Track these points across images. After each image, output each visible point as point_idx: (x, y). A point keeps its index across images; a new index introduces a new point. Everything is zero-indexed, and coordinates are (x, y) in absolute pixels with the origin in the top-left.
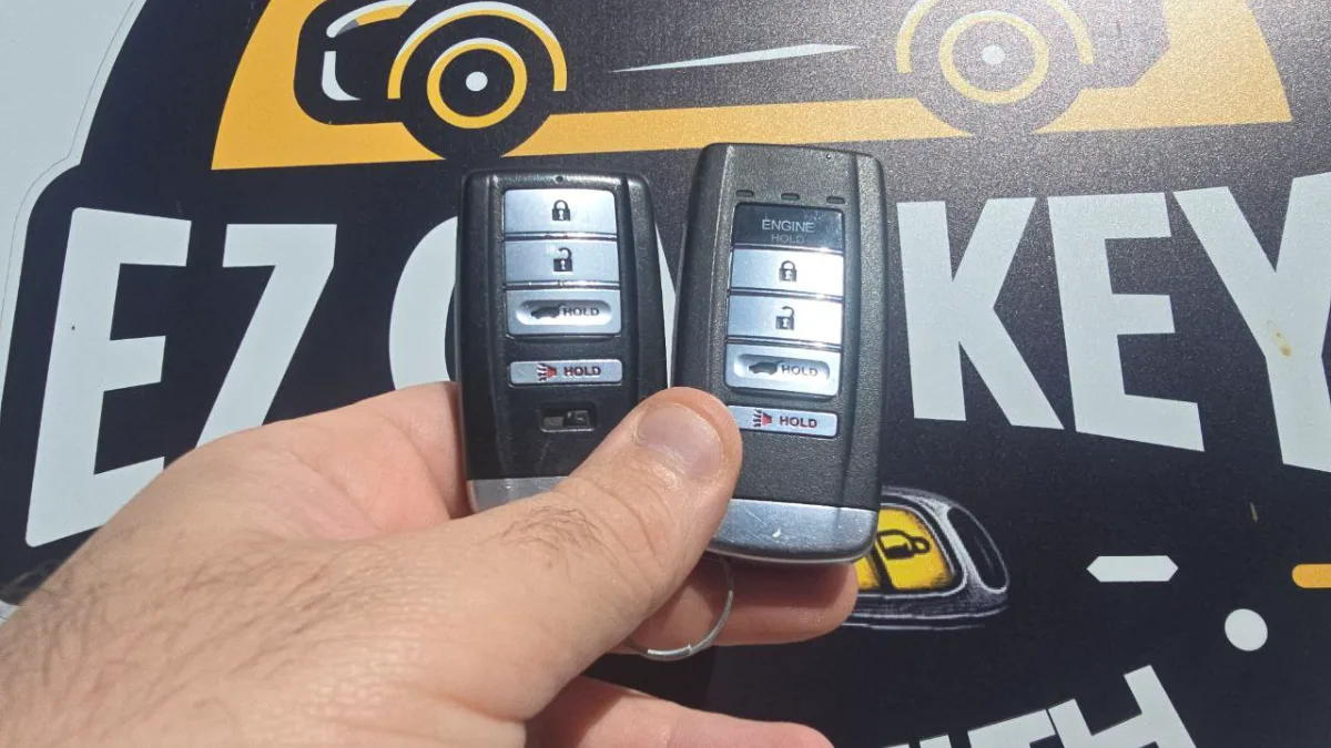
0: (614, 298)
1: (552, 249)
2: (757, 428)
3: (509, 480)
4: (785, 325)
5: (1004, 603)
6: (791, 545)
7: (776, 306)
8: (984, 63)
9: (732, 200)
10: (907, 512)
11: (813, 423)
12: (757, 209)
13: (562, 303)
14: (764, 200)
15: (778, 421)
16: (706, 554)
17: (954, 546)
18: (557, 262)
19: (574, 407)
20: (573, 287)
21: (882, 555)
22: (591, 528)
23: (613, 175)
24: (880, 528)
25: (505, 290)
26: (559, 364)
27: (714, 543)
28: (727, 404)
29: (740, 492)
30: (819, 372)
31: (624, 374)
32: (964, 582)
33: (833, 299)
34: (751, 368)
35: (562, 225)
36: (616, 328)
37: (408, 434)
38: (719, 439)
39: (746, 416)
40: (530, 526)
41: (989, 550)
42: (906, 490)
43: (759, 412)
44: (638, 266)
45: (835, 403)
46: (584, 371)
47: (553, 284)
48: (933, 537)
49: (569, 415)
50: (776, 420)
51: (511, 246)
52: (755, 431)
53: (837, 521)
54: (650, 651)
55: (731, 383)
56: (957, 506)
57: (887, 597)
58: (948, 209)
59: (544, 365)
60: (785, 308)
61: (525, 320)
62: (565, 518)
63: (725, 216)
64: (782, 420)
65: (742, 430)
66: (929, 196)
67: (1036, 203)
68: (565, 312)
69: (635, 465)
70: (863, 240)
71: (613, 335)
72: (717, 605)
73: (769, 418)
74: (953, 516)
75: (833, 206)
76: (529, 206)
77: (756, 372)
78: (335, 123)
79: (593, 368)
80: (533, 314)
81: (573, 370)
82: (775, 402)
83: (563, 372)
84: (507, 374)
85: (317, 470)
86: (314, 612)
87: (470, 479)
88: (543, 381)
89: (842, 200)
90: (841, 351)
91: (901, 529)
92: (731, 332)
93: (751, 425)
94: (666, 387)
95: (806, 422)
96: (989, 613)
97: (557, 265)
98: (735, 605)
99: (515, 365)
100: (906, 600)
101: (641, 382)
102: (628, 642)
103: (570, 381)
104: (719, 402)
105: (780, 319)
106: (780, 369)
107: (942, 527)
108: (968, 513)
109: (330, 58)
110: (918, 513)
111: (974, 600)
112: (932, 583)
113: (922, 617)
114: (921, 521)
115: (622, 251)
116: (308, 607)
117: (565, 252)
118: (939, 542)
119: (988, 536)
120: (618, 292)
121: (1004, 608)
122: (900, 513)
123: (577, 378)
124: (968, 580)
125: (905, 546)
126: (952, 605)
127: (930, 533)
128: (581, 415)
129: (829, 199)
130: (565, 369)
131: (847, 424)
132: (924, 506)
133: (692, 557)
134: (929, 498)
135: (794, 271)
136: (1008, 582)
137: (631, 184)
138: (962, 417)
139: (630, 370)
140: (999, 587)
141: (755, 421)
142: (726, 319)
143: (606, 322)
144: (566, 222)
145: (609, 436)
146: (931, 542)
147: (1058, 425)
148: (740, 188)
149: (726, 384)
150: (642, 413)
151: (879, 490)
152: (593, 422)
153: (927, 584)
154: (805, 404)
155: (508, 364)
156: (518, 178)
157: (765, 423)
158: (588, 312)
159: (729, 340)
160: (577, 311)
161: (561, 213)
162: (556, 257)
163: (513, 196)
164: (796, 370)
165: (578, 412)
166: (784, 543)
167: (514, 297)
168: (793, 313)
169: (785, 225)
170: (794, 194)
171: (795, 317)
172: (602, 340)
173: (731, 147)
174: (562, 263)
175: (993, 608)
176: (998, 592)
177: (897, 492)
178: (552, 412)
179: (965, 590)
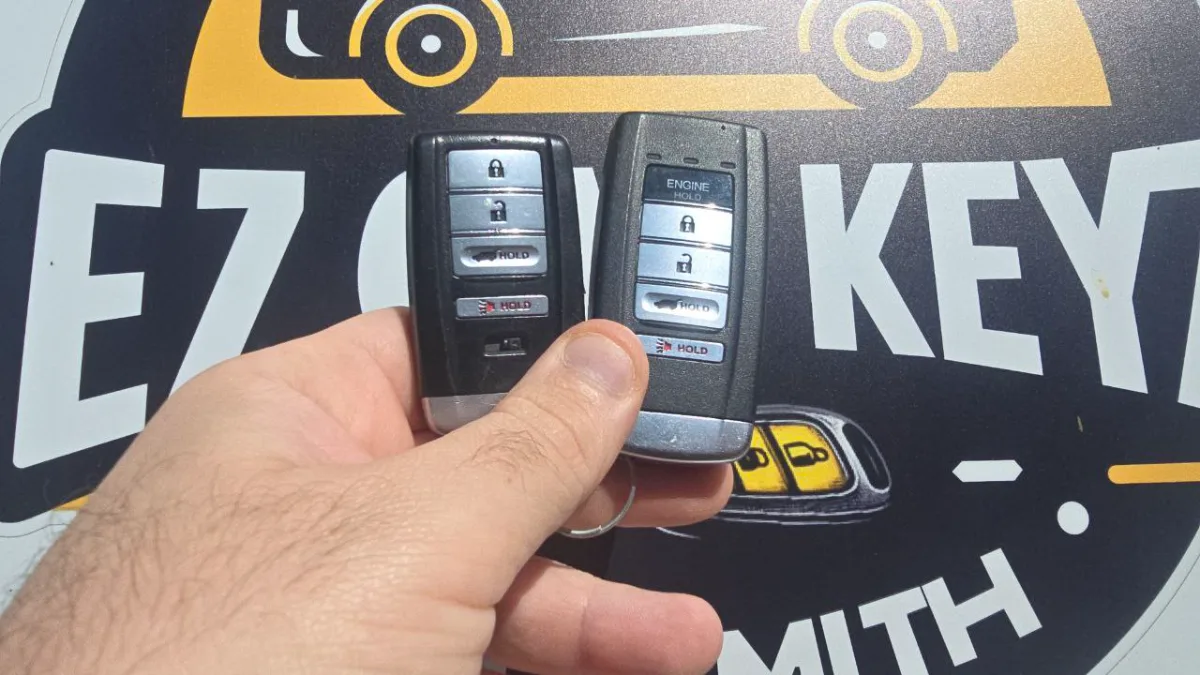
0: (541, 242)
1: (489, 202)
2: (660, 353)
3: (457, 397)
4: (684, 269)
5: (887, 501)
6: (684, 449)
7: (676, 254)
8: (870, 47)
9: (643, 162)
10: (809, 427)
12: (664, 171)
15: (677, 348)
16: (620, 455)
17: (848, 455)
19: (510, 335)
20: (508, 234)
21: (789, 463)
22: (538, 446)
23: (539, 136)
25: (450, 237)
27: (626, 447)
28: (637, 333)
29: (647, 406)
31: (550, 308)
32: (856, 484)
33: (723, 249)
34: (656, 304)
35: (497, 180)
36: (543, 269)
38: (631, 362)
39: (652, 343)
41: (876, 458)
42: (809, 408)
43: (662, 340)
44: (560, 216)
46: (518, 305)
47: (490, 231)
48: (830, 447)
51: (453, 199)
52: (658, 356)
53: (722, 429)
55: (640, 316)
56: (850, 421)
57: (794, 498)
59: (483, 301)
60: (684, 255)
61: (469, 263)
62: (516, 438)
63: (638, 175)
64: (679, 348)
65: (648, 355)
68: (501, 255)
70: (750, 200)
71: (541, 274)
73: (669, 345)
74: (847, 430)
75: (726, 170)
76: (469, 164)
77: (659, 307)
78: (300, 77)
80: (475, 257)
81: (507, 305)
82: (669, 332)
83: (500, 306)
84: (454, 309)
88: (483, 314)
89: (733, 165)
90: (729, 292)
91: (805, 441)
92: (639, 274)
93: (654, 351)
94: (584, 320)
95: (698, 350)
96: (876, 510)
99: (460, 300)
100: (808, 500)
101: (563, 316)
103: (504, 314)
105: (680, 264)
106: (679, 306)
107: (838, 439)
108: (859, 427)
110: (819, 428)
111: (865, 498)
112: (829, 486)
113: (822, 514)
114: (821, 434)
115: (548, 203)
117: (500, 204)
118: (836, 452)
119: (874, 445)
120: (544, 237)
121: (887, 506)
122: (803, 427)
124: (859, 483)
125: (808, 455)
126: (846, 504)
127: (828, 444)
128: (515, 341)
129: (723, 164)
134: (827, 415)
135: (692, 224)
136: (890, 484)
137: (554, 143)
138: (853, 347)
139: (555, 304)
140: (883, 488)
141: (658, 348)
143: (530, 263)
144: (501, 179)
146: (830, 452)
148: (650, 152)
149: (634, 315)
150: (568, 340)
153: (827, 487)
155: (455, 300)
156: (460, 140)
157: (666, 350)
159: (637, 280)
160: (511, 254)
161: (496, 170)
163: (456, 156)
164: (692, 307)
165: (513, 339)
166: (679, 448)
167: (458, 243)
168: (691, 259)
169: (686, 184)
170: (693, 159)
171: (692, 262)
172: (532, 279)
173: (643, 116)
174: (500, 214)
175: (879, 506)
176: (882, 492)
177: (802, 410)
178: (492, 340)
179: (856, 491)
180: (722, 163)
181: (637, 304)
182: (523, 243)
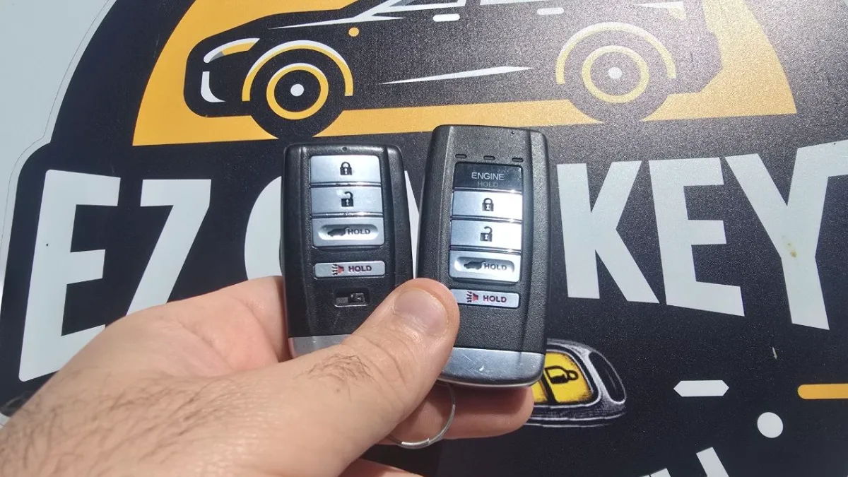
0: (379, 222)
1: (340, 193)
2: (469, 303)
3: (314, 337)
4: (486, 238)
5: (623, 410)
6: (490, 376)
7: (480, 227)
8: (609, 78)
9: (453, 160)
10: (564, 355)
11: (504, 299)
12: (470, 166)
13: (347, 226)
14: (472, 161)
15: (482, 298)
17: (593, 376)
18: (344, 201)
19: (356, 291)
20: (354, 216)
21: (549, 381)
22: (364, 367)
23: (378, 146)
24: (546, 365)
25: (311, 219)
26: (346, 264)
29: (460, 342)
30: (508, 268)
31: (386, 270)
32: (599, 398)
33: (517, 222)
34: (465, 265)
35: (347, 178)
36: (381, 241)
37: (251, 308)
38: (445, 310)
39: (462, 295)
40: (326, 366)
41: (615, 378)
42: (563, 341)
43: (471, 293)
44: (394, 202)
45: (517, 288)
46: (361, 268)
47: (341, 214)
48: (580, 370)
49: (352, 296)
50: (481, 298)
51: (315, 191)
52: (468, 304)
53: (519, 361)
54: (403, 443)
55: (452, 275)
56: (595, 351)
57: (552, 407)
58: (588, 168)
59: (336, 265)
60: (486, 228)
61: (324, 237)
62: (348, 361)
63: (448, 171)
64: (484, 298)
66: (577, 160)
67: (642, 165)
68: (349, 232)
69: (393, 327)
70: (535, 185)
71: (379, 246)
72: (445, 414)
73: (476, 297)
74: (592, 357)
75: (516, 164)
76: (326, 166)
77: (468, 268)
78: (209, 116)
79: (367, 267)
80: (329, 233)
81: (354, 268)
82: (479, 287)
83: (348, 269)
84: (313, 271)
85: (194, 332)
86: (191, 421)
87: (289, 337)
88: (336, 275)
90: (521, 255)
91: (561, 365)
92: (453, 243)
93: (465, 301)
94: (413, 278)
95: (499, 299)
96: (615, 416)
97: (344, 202)
98: (457, 413)
99: (318, 265)
100: (563, 409)
101: (397, 275)
102: (389, 437)
103: (352, 275)
104: (446, 288)
105: (483, 235)
106: (483, 266)
107: (585, 364)
108: (601, 355)
109: (206, 76)
110: (571, 356)
111: (606, 408)
112: (579, 399)
113: (574, 419)
114: (573, 360)
115: (384, 193)
116: (187, 418)
117: (349, 194)
118: (584, 373)
119: (614, 370)
120: (382, 218)
121: (623, 414)
122: (559, 355)
123: (357, 273)
124: (602, 396)
125: (563, 376)
126: (591, 412)
127: (578, 367)
128: (359, 298)
130: (349, 267)
131: (525, 300)
132: (574, 351)
133: (429, 383)
134: (577, 346)
135: (492, 205)
136: (625, 398)
137: (390, 151)
138: (597, 296)
139: (390, 268)
140: (620, 400)
141: (468, 298)
142: (449, 236)
143: (374, 238)
144: (349, 176)
145: (377, 309)
146: (579, 373)
147: (654, 300)
148: (457, 153)
149: (450, 276)
150: (398, 294)
151: (545, 341)
152: (367, 301)
153: (577, 399)
154: (499, 288)
155: (314, 264)
156: (319, 149)
157: (474, 299)
158: (363, 232)
159: (451, 248)
160: (357, 231)
161: (346, 170)
162: (342, 197)
163: (316, 160)
164: (493, 267)
165: (357, 294)
166: (487, 375)
167: (317, 223)
168: (491, 231)
169: (486, 176)
170: (491, 157)
171: (493, 233)
172: (373, 249)
173: (452, 128)
174: (347, 202)
175: (616, 414)
176: (620, 403)
177: (558, 342)
178: (341, 294)
179: (599, 402)
180: (513, 159)
181: (451, 265)
182: (365, 223)
